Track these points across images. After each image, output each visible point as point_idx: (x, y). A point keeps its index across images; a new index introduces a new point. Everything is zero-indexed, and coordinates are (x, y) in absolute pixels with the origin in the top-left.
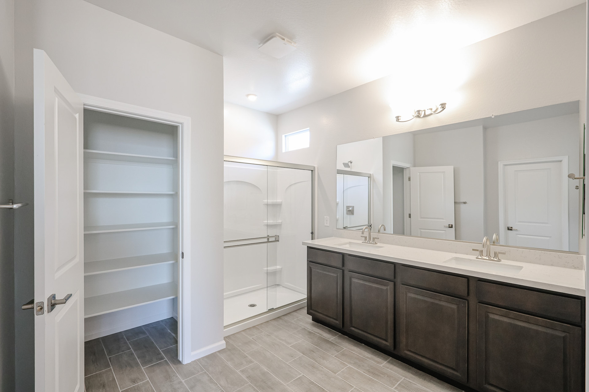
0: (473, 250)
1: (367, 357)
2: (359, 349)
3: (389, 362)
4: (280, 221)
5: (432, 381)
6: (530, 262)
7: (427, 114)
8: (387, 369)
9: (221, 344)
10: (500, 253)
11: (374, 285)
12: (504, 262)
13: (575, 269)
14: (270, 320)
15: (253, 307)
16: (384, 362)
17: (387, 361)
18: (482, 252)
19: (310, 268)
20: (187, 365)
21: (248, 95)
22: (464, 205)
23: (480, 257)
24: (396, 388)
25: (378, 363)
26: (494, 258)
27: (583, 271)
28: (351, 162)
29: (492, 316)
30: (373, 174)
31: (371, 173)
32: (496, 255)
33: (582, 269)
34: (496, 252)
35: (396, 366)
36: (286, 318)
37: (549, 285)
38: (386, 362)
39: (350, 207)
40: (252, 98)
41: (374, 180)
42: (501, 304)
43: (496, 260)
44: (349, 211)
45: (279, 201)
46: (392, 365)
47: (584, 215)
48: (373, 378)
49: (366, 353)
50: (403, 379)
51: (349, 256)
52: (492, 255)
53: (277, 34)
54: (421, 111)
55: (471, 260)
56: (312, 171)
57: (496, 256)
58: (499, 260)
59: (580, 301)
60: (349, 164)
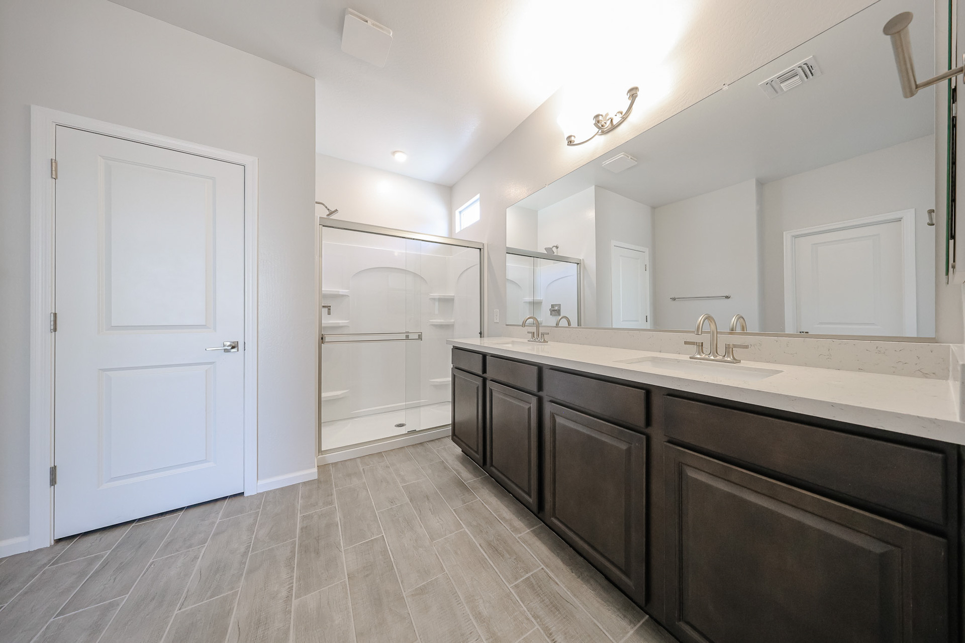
0: (686, 343)
1: (504, 519)
2: (499, 503)
3: (533, 531)
4: (453, 321)
5: (592, 582)
6: (806, 365)
7: (615, 122)
8: (523, 545)
9: (311, 473)
10: (735, 346)
11: (514, 402)
12: (744, 363)
13: (927, 377)
14: (407, 447)
15: (401, 428)
16: (526, 530)
17: (532, 529)
18: (702, 346)
19: (455, 375)
20: (247, 497)
21: (394, 153)
22: (727, 300)
23: (699, 356)
24: (517, 586)
25: (516, 530)
26: (724, 356)
27: (951, 382)
28: (557, 247)
29: (692, 474)
30: (583, 259)
31: (581, 259)
32: (729, 349)
33: (946, 378)
34: (729, 345)
35: (541, 541)
36: (430, 445)
37: (833, 405)
38: (529, 531)
39: (556, 305)
40: (401, 158)
41: (585, 267)
42: (711, 447)
43: (729, 359)
44: (554, 310)
45: (450, 294)
46: (536, 538)
47: (951, 242)
48: (488, 559)
49: (506, 510)
50: (540, 568)
51: (491, 356)
52: (721, 350)
53: (350, 10)
54: (600, 116)
55: (678, 361)
56: (480, 249)
57: (729, 353)
58: (734, 358)
59: (940, 455)
60: (554, 249)
